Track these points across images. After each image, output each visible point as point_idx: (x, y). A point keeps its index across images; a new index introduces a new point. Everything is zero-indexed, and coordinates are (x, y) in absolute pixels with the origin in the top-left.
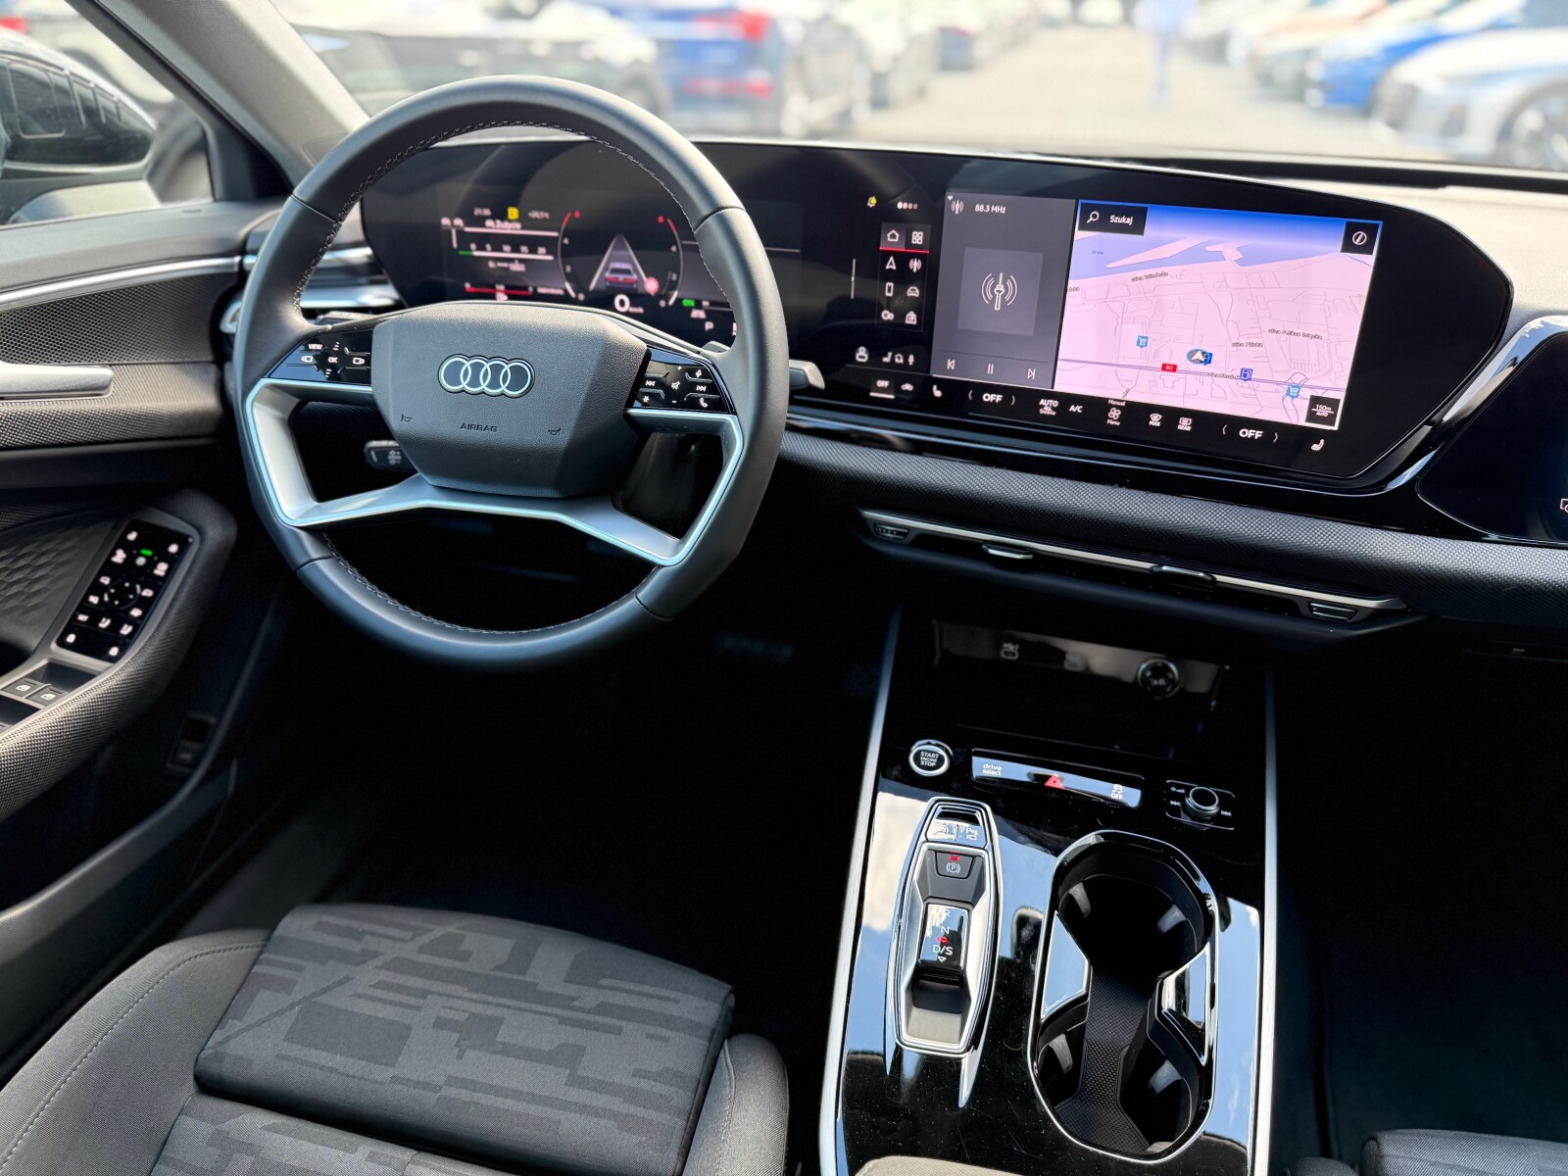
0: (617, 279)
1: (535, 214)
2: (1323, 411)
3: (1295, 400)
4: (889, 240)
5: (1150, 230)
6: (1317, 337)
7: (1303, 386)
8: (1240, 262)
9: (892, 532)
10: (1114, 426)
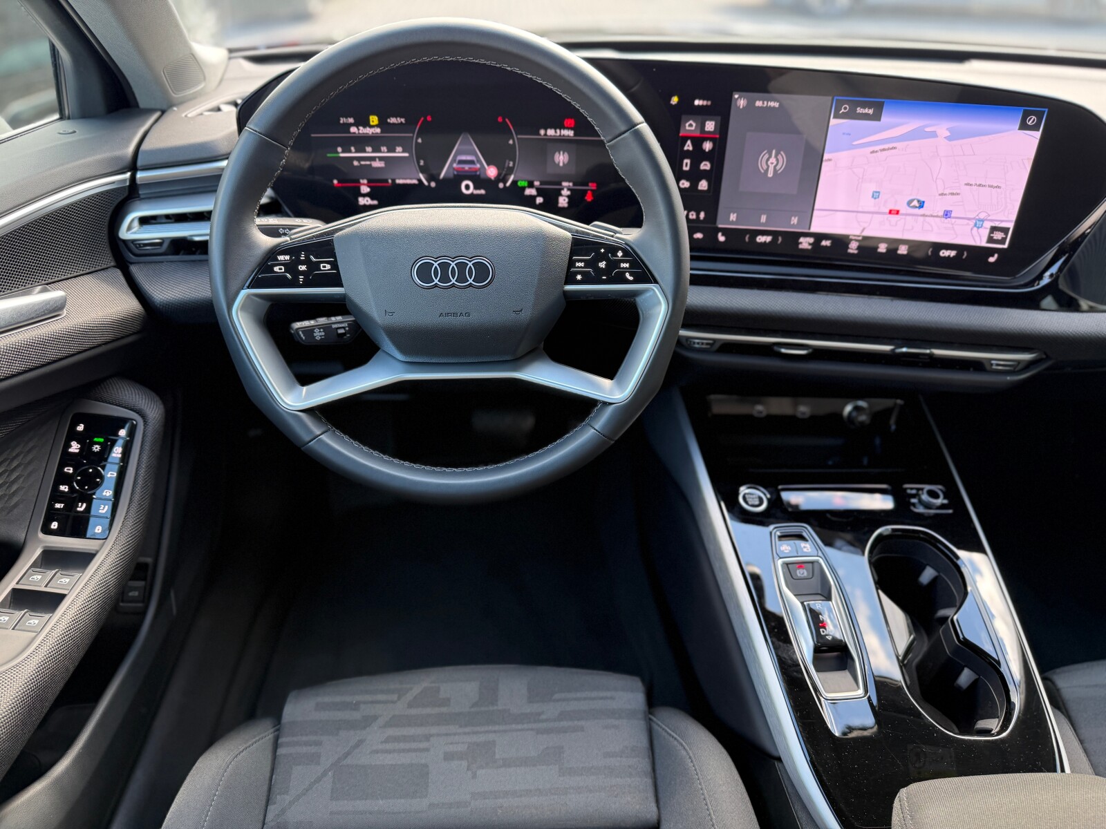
0: (464, 168)
1: (393, 120)
2: (998, 236)
3: (980, 229)
4: (687, 128)
5: (886, 118)
6: (998, 187)
7: (986, 220)
8: (948, 138)
9: (698, 343)
10: (853, 254)
